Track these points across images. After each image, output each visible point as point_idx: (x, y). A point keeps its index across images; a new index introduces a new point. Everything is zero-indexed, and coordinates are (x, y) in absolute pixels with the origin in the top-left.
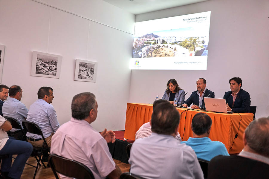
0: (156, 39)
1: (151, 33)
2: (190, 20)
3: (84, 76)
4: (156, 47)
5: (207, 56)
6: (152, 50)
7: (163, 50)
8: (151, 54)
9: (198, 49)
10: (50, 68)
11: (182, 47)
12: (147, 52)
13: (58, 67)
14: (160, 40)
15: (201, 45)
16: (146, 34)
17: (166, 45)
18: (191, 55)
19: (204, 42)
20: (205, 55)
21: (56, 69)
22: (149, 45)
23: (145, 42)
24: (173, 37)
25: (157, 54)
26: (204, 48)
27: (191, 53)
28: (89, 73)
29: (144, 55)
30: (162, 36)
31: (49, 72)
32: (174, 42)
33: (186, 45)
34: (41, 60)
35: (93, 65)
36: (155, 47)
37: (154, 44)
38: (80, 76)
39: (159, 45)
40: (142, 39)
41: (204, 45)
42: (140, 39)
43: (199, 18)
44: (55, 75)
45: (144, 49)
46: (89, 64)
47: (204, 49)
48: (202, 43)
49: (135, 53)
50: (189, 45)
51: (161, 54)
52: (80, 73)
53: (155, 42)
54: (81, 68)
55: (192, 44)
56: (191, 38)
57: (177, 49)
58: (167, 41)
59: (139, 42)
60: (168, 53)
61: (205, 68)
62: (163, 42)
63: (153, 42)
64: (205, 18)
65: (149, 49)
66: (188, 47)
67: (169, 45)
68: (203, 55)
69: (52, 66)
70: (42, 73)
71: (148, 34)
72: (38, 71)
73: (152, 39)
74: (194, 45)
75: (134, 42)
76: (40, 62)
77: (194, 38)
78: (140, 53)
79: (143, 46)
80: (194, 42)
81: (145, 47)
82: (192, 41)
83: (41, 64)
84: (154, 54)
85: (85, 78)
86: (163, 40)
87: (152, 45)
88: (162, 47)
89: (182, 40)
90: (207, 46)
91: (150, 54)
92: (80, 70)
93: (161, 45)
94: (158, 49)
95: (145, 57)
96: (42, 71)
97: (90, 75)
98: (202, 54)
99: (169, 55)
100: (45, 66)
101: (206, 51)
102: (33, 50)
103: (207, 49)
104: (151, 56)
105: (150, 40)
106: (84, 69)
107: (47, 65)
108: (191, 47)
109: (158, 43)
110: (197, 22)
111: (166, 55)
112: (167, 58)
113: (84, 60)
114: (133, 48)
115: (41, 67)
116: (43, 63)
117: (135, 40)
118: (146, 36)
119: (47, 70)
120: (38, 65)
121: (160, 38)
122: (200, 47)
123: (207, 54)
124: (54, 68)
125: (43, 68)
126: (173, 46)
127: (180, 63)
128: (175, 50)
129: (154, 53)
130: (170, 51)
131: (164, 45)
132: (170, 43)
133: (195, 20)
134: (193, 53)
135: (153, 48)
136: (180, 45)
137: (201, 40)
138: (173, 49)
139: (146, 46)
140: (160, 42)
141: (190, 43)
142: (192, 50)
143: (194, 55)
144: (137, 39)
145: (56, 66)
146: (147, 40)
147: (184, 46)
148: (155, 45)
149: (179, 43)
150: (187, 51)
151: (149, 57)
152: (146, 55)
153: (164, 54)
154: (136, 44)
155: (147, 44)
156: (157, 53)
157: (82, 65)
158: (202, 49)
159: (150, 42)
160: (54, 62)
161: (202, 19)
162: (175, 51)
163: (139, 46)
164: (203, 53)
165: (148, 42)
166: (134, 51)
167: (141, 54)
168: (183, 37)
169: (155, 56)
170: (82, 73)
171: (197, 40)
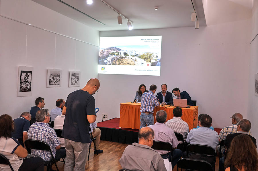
0: (120, 51)
1: (115, 47)
2: (147, 40)
3: (74, 83)
4: (120, 58)
5: (160, 66)
6: (116, 59)
7: (126, 60)
8: (116, 62)
9: (153, 61)
11: (141, 59)
12: (112, 60)
13: (60, 79)
15: (155, 58)
16: (110, 47)
17: (128, 57)
18: (148, 65)
19: (157, 56)
20: (158, 65)
21: (59, 80)
22: (113, 55)
23: (110, 53)
24: (133, 51)
25: (120, 63)
26: (157, 60)
27: (148, 63)
28: (77, 81)
29: (109, 63)
30: (124, 50)
31: (56, 83)
32: (134, 55)
33: (144, 58)
34: (52, 74)
35: (78, 74)
36: (118, 57)
37: (117, 55)
38: (72, 84)
39: (121, 56)
40: (107, 50)
42: (105, 50)
43: (153, 39)
44: (59, 85)
45: (109, 59)
46: (76, 73)
47: (158, 62)
48: (156, 57)
49: (101, 61)
50: (146, 58)
51: (124, 63)
52: (72, 81)
53: (119, 54)
54: (72, 77)
56: (148, 53)
57: (137, 60)
58: (128, 54)
59: (104, 53)
60: (130, 62)
61: (159, 75)
62: (125, 54)
63: (117, 53)
64: (158, 40)
65: (113, 58)
66: (145, 59)
67: (131, 57)
68: (157, 65)
69: (57, 78)
70: (52, 85)
71: (112, 47)
72: (50, 83)
73: (116, 51)
74: (150, 58)
75: (100, 52)
76: (51, 76)
77: (150, 53)
78: (105, 61)
79: (108, 56)
81: (109, 57)
82: (149, 55)
84: (117, 63)
85: (74, 85)
86: (125, 53)
88: (125, 58)
89: (141, 54)
90: (159, 60)
92: (72, 79)
93: (124, 56)
94: (121, 59)
96: (52, 83)
99: (131, 64)
100: (54, 79)
101: (159, 63)
102: (48, 68)
103: (159, 62)
104: (116, 64)
106: (74, 77)
107: (55, 78)
108: (148, 60)
110: (152, 42)
111: (128, 64)
112: (129, 66)
113: (73, 70)
114: (99, 56)
115: (52, 80)
116: (53, 77)
117: (100, 50)
118: (110, 49)
120: (51, 78)
121: (123, 51)
122: (155, 60)
126: (134, 58)
127: (140, 70)
128: (135, 60)
129: (118, 62)
130: (132, 62)
131: (126, 56)
132: (131, 56)
133: (150, 40)
134: (150, 63)
135: (117, 58)
136: (140, 57)
137: (155, 55)
138: (134, 60)
139: (111, 56)
140: (123, 54)
141: (147, 56)
143: (150, 65)
144: (102, 50)
145: (60, 78)
146: (112, 51)
147: (142, 58)
148: (119, 56)
149: (138, 56)
150: (145, 62)
151: (114, 64)
152: (111, 63)
153: (127, 63)
154: (102, 54)
155: (111, 54)
157: (73, 75)
158: (156, 61)
159: (114, 53)
160: (59, 75)
161: (155, 40)
162: (135, 62)
163: (104, 55)
164: (157, 64)
165: (112, 53)
166: (100, 59)
167: (107, 62)
168: (141, 52)
169: (119, 64)
171: (152, 55)
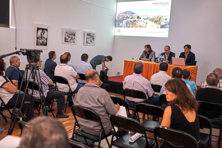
0: (133, 15)
1: (130, 11)
2: (157, 4)
3: (89, 42)
4: (133, 21)
5: (168, 29)
6: (130, 22)
7: (138, 23)
8: (130, 25)
9: (162, 23)
10: (72, 38)
11: (151, 22)
12: (126, 23)
13: (75, 37)
14: (136, 16)
15: (165, 21)
16: (126, 11)
17: (140, 20)
18: (158, 27)
20: (167, 28)
21: (74, 38)
22: (128, 19)
23: (125, 17)
24: (145, 15)
25: (133, 26)
26: (166, 23)
27: (157, 26)
28: (92, 40)
29: (124, 26)
30: (137, 13)
31: (71, 41)
32: (146, 18)
33: (154, 20)
34: (67, 33)
35: (94, 34)
36: (132, 21)
37: (131, 18)
38: (87, 42)
39: (135, 19)
40: (122, 14)
41: (166, 21)
42: (121, 14)
43: (164, 3)
44: (74, 42)
45: (124, 22)
46: (92, 33)
47: (167, 24)
48: (165, 20)
49: (117, 24)
50: (157, 21)
51: (136, 26)
52: (87, 40)
53: (132, 17)
54: (87, 36)
55: (158, 20)
56: (158, 16)
57: (148, 23)
58: (141, 17)
59: (120, 16)
60: (142, 25)
61: (167, 37)
62: (138, 17)
63: (131, 17)
64: (168, 4)
65: (128, 22)
66: (156, 22)
67: (143, 20)
69: (73, 36)
70: (68, 42)
71: (127, 12)
72: (66, 40)
73: (130, 15)
74: (160, 21)
75: (117, 16)
76: (67, 34)
77: (160, 17)
78: (121, 24)
79: (123, 20)
80: (160, 19)
82: (159, 18)
83: (67, 36)
84: (131, 26)
86: (138, 16)
87: (130, 19)
88: (138, 21)
89: (152, 17)
90: (168, 22)
91: (128, 25)
92: (87, 38)
93: (137, 20)
94: (134, 22)
95: (124, 27)
96: (68, 40)
97: (92, 41)
98: (165, 27)
99: (142, 27)
100: (69, 37)
101: (168, 26)
102: (63, 27)
104: (130, 27)
105: (129, 15)
106: (89, 37)
107: (70, 36)
108: (158, 22)
109: (135, 18)
110: (162, 5)
111: (140, 26)
112: (141, 28)
113: (88, 31)
114: (116, 20)
115: (67, 38)
116: (68, 35)
117: (117, 14)
118: (125, 13)
119: (70, 39)
120: (66, 36)
122: (164, 23)
123: (169, 27)
124: (73, 38)
125: (68, 38)
126: (145, 21)
127: (150, 32)
128: (147, 23)
129: (132, 24)
130: (143, 24)
131: (139, 19)
132: (143, 19)
133: (161, 4)
134: (159, 26)
135: (131, 21)
136: (150, 20)
137: (165, 18)
138: (146, 23)
139: (126, 19)
140: (136, 17)
141: (157, 19)
142: (158, 24)
143: (160, 27)
144: (119, 14)
146: (127, 15)
147: (153, 21)
149: (149, 19)
150: (155, 25)
151: (128, 27)
152: (125, 26)
153: (139, 26)
154: (118, 18)
155: (126, 18)
156: (134, 24)
157: (89, 35)
158: (165, 24)
159: (128, 17)
160: (74, 33)
161: (166, 4)
162: (146, 25)
163: (120, 19)
165: (127, 17)
166: (117, 23)
167: (122, 25)
168: (152, 15)
169: (132, 27)
170: (88, 40)
171: (162, 18)
